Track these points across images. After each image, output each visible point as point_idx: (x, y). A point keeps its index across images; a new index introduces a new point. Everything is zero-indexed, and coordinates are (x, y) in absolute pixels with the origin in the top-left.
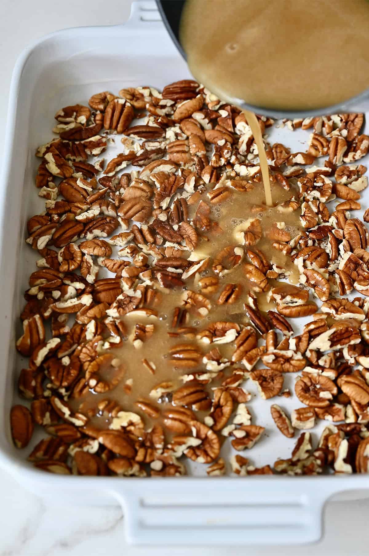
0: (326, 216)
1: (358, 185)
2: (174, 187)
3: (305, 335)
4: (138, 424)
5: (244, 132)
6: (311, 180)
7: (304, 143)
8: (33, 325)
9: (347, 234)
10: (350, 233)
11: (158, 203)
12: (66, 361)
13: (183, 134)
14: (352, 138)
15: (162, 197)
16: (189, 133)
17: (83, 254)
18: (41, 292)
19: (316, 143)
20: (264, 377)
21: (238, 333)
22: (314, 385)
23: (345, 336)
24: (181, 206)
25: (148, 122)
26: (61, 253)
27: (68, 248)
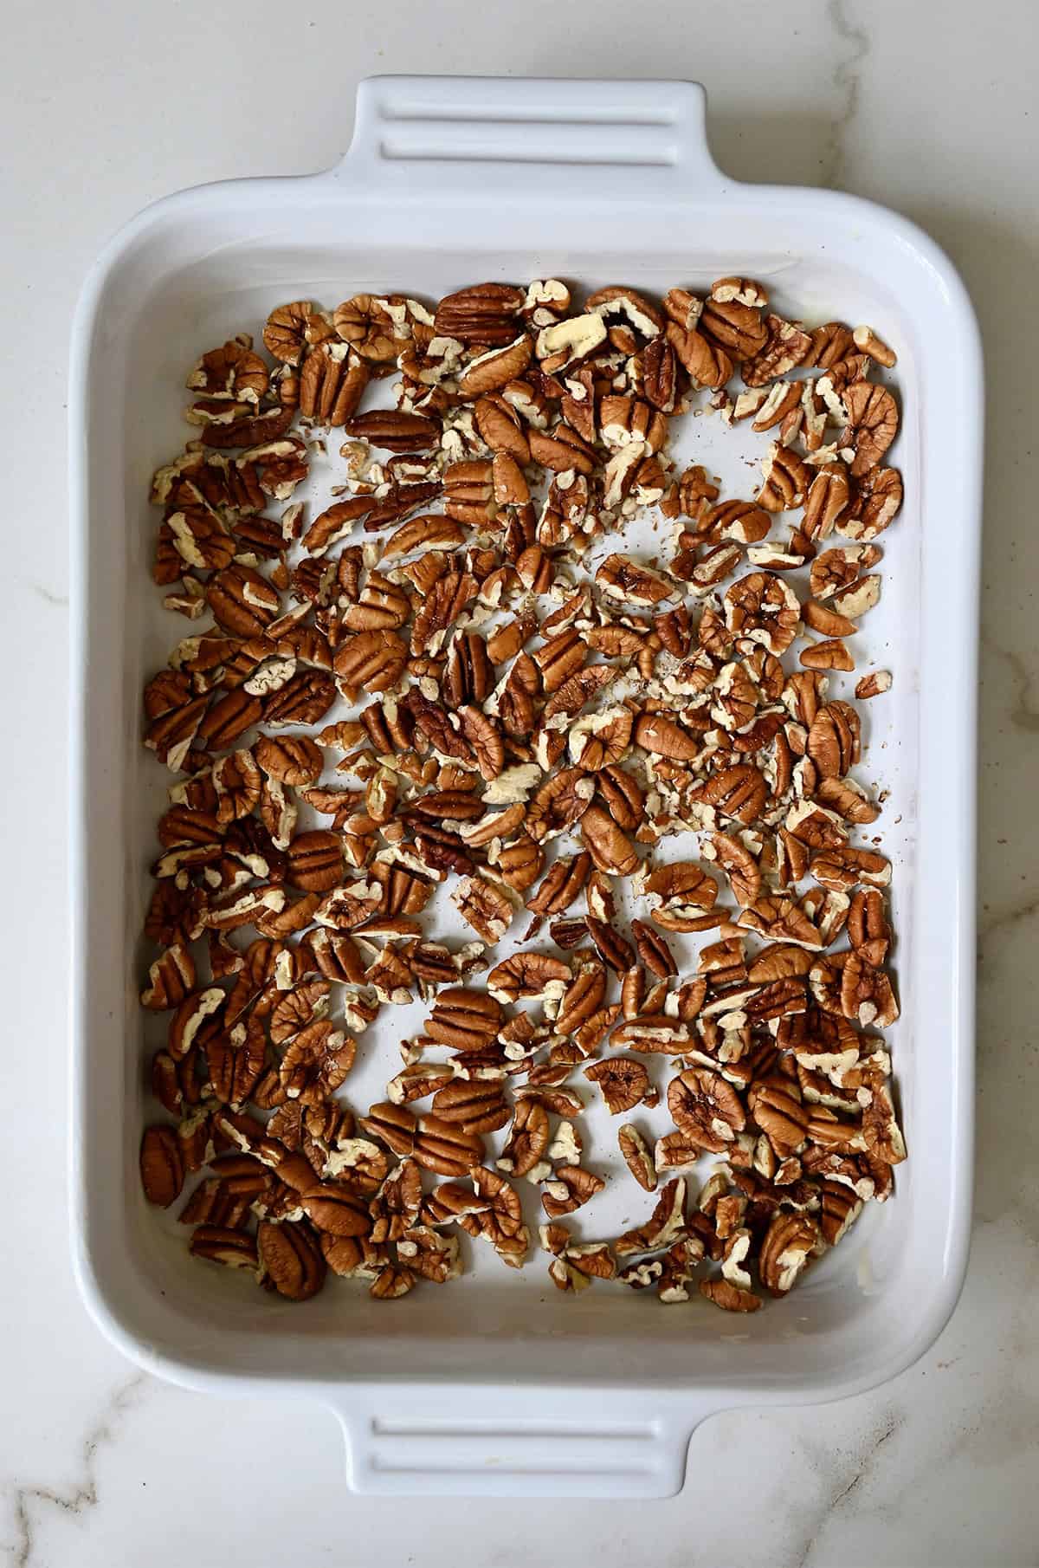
0: (776, 688)
1: (856, 604)
2: (456, 605)
3: (700, 987)
4: (376, 1160)
5: (618, 443)
6: (755, 594)
7: (752, 465)
8: (170, 974)
9: (815, 746)
10: (820, 746)
11: (421, 642)
12: (239, 1034)
13: (481, 445)
14: (865, 469)
15: (430, 628)
16: (493, 442)
17: (264, 778)
18: (181, 871)
19: (779, 481)
20: (612, 1074)
21: (570, 984)
22: (705, 1095)
23: (777, 1001)
24: (469, 659)
25: (401, 402)
26: (218, 774)
27: (233, 762)
